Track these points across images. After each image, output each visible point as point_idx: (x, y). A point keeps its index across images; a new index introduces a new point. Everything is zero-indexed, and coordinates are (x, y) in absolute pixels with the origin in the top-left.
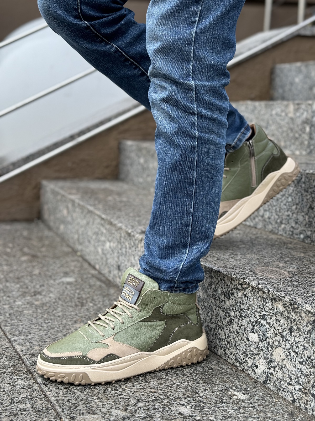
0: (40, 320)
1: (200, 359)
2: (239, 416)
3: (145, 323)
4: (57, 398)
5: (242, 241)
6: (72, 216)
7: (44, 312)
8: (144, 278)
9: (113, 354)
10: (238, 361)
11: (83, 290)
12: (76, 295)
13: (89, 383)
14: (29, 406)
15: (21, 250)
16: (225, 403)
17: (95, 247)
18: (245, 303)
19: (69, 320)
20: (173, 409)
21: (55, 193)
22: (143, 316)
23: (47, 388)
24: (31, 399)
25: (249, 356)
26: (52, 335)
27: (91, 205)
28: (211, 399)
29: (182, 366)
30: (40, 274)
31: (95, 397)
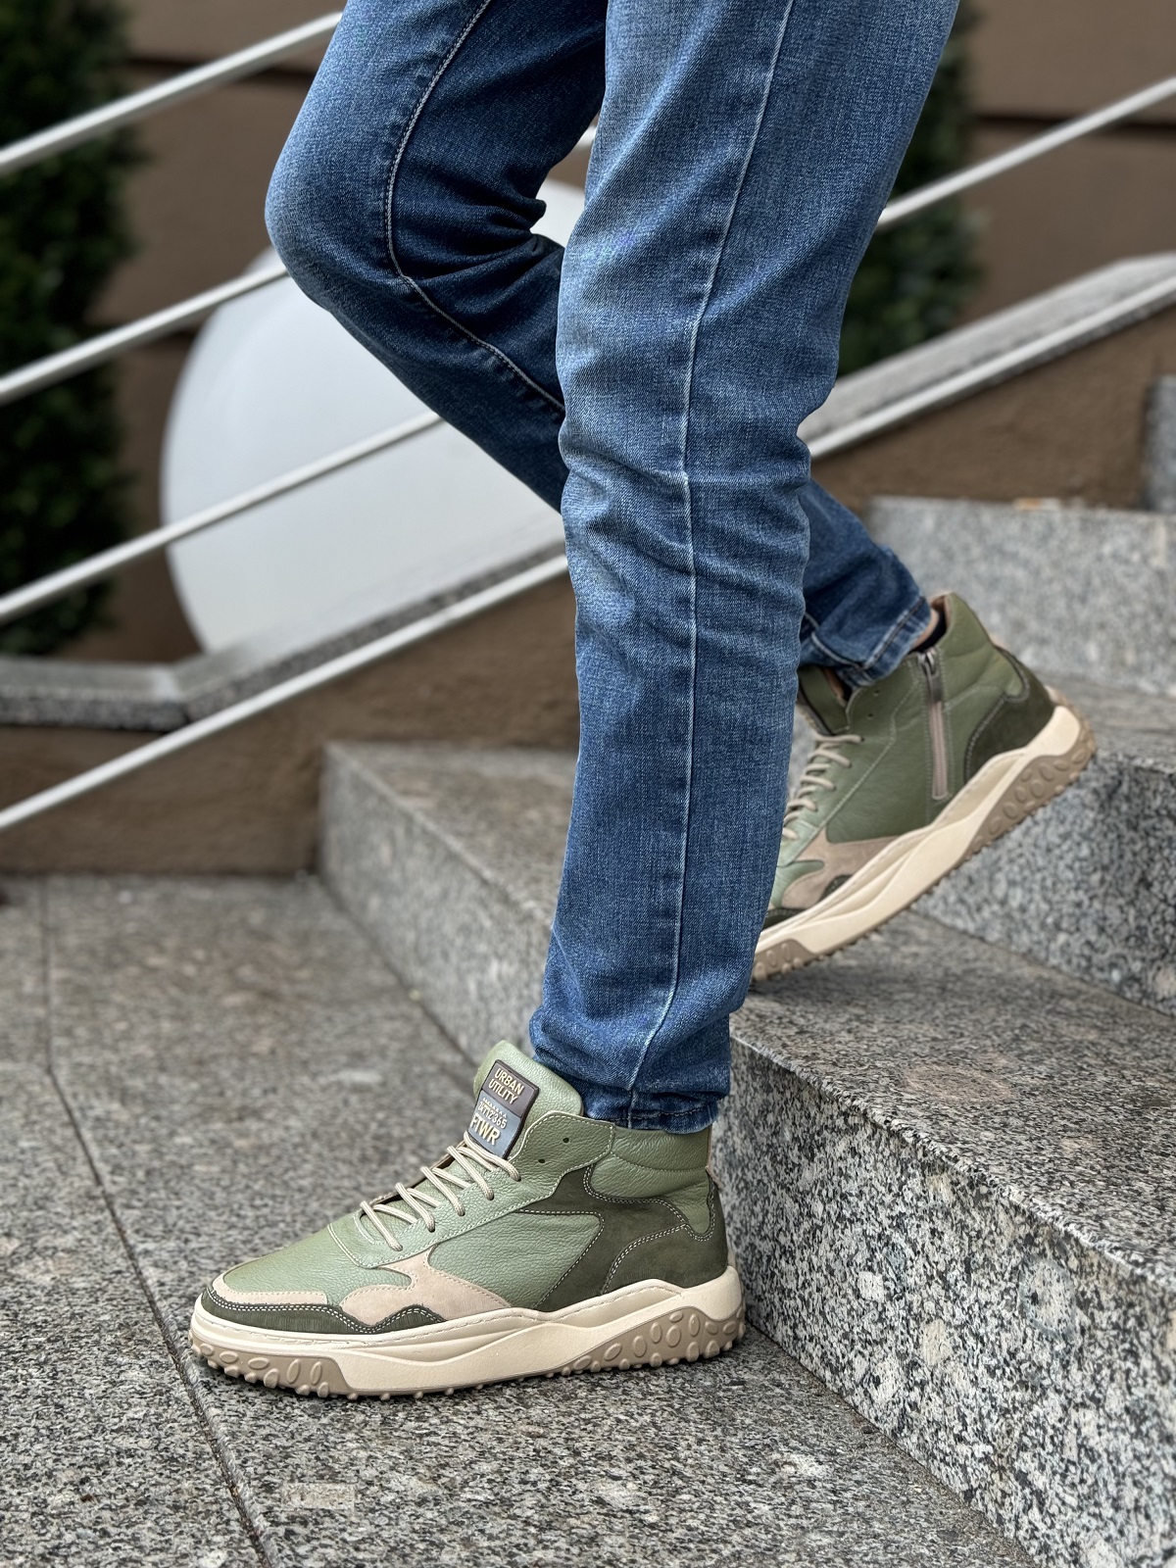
0: (240, 1197)
1: (710, 1348)
2: (782, 1524)
3: (533, 1219)
4: (235, 1428)
5: (911, 981)
6: (403, 870)
7: (257, 1173)
8: (538, 1074)
9: (421, 1308)
10: (829, 1364)
11: (399, 1112)
12: (373, 1126)
13: (343, 1391)
14: (145, 1443)
15: (231, 972)
16: (750, 1482)
17: (461, 976)
18: (853, 1174)
19: (329, 1201)
20: (581, 1486)
21: (362, 788)
22: (527, 1196)
23: (210, 1398)
24: (157, 1425)
25: (858, 1347)
26: (265, 1244)
27: (458, 834)
28: (711, 1468)
29: (646, 1367)
30: (273, 1052)
31: (350, 1435)
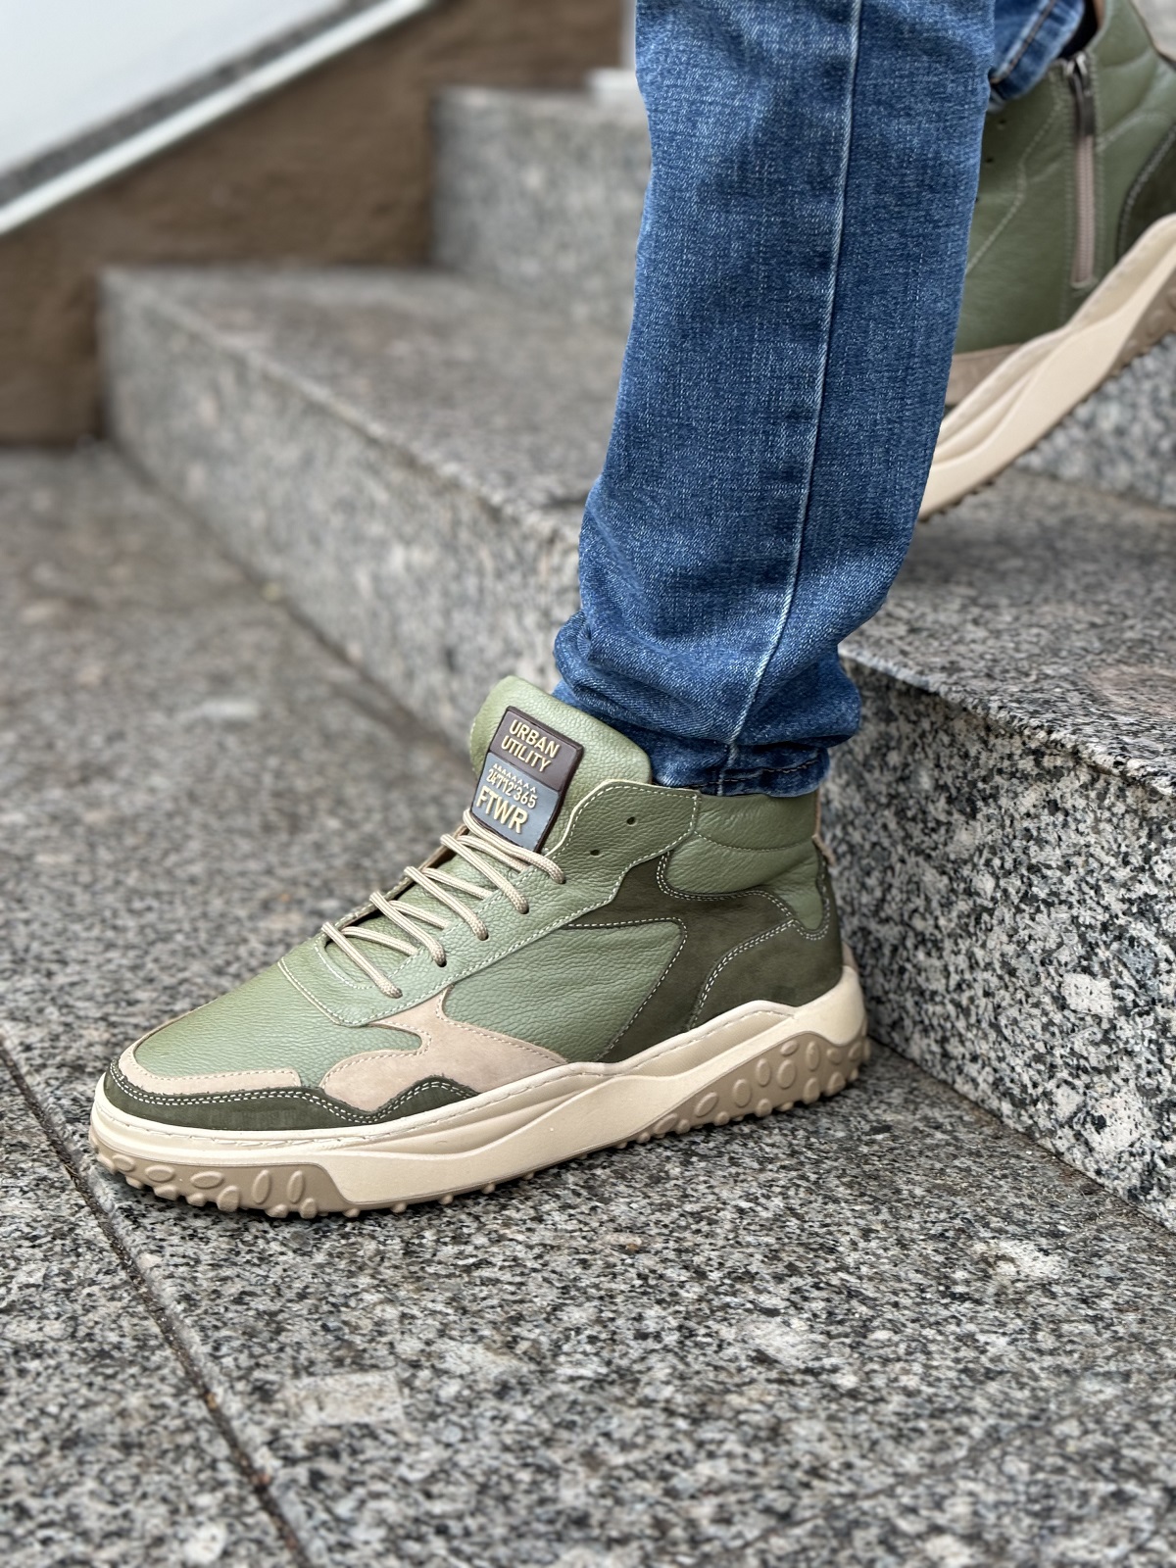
0: (110, 899)
1: (833, 1083)
2: (1035, 1367)
3: (587, 936)
4: (189, 1287)
5: (1004, 542)
6: (237, 430)
7: (126, 860)
8: (578, 726)
9: (441, 1080)
10: (1007, 1094)
11: (296, 754)
12: (268, 779)
13: (336, 1207)
14: (54, 1328)
15: (25, 575)
16: (963, 1298)
17: (344, 567)
18: (1052, 838)
19: (236, 895)
20: (728, 1333)
22: (577, 904)
23: (139, 1237)
24: (67, 1292)
25: (1064, 1074)
27: (319, 379)
29: (751, 1118)
30: (105, 681)
31: (364, 1281)
